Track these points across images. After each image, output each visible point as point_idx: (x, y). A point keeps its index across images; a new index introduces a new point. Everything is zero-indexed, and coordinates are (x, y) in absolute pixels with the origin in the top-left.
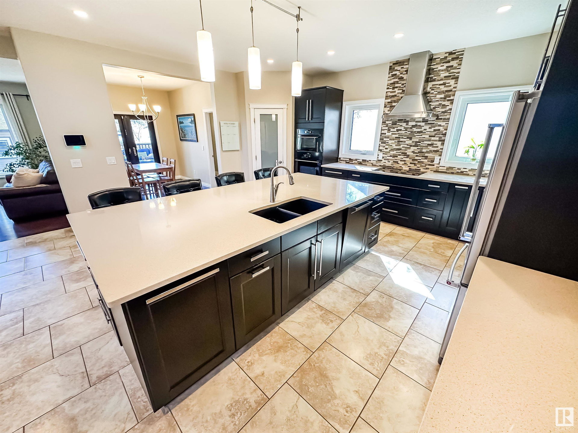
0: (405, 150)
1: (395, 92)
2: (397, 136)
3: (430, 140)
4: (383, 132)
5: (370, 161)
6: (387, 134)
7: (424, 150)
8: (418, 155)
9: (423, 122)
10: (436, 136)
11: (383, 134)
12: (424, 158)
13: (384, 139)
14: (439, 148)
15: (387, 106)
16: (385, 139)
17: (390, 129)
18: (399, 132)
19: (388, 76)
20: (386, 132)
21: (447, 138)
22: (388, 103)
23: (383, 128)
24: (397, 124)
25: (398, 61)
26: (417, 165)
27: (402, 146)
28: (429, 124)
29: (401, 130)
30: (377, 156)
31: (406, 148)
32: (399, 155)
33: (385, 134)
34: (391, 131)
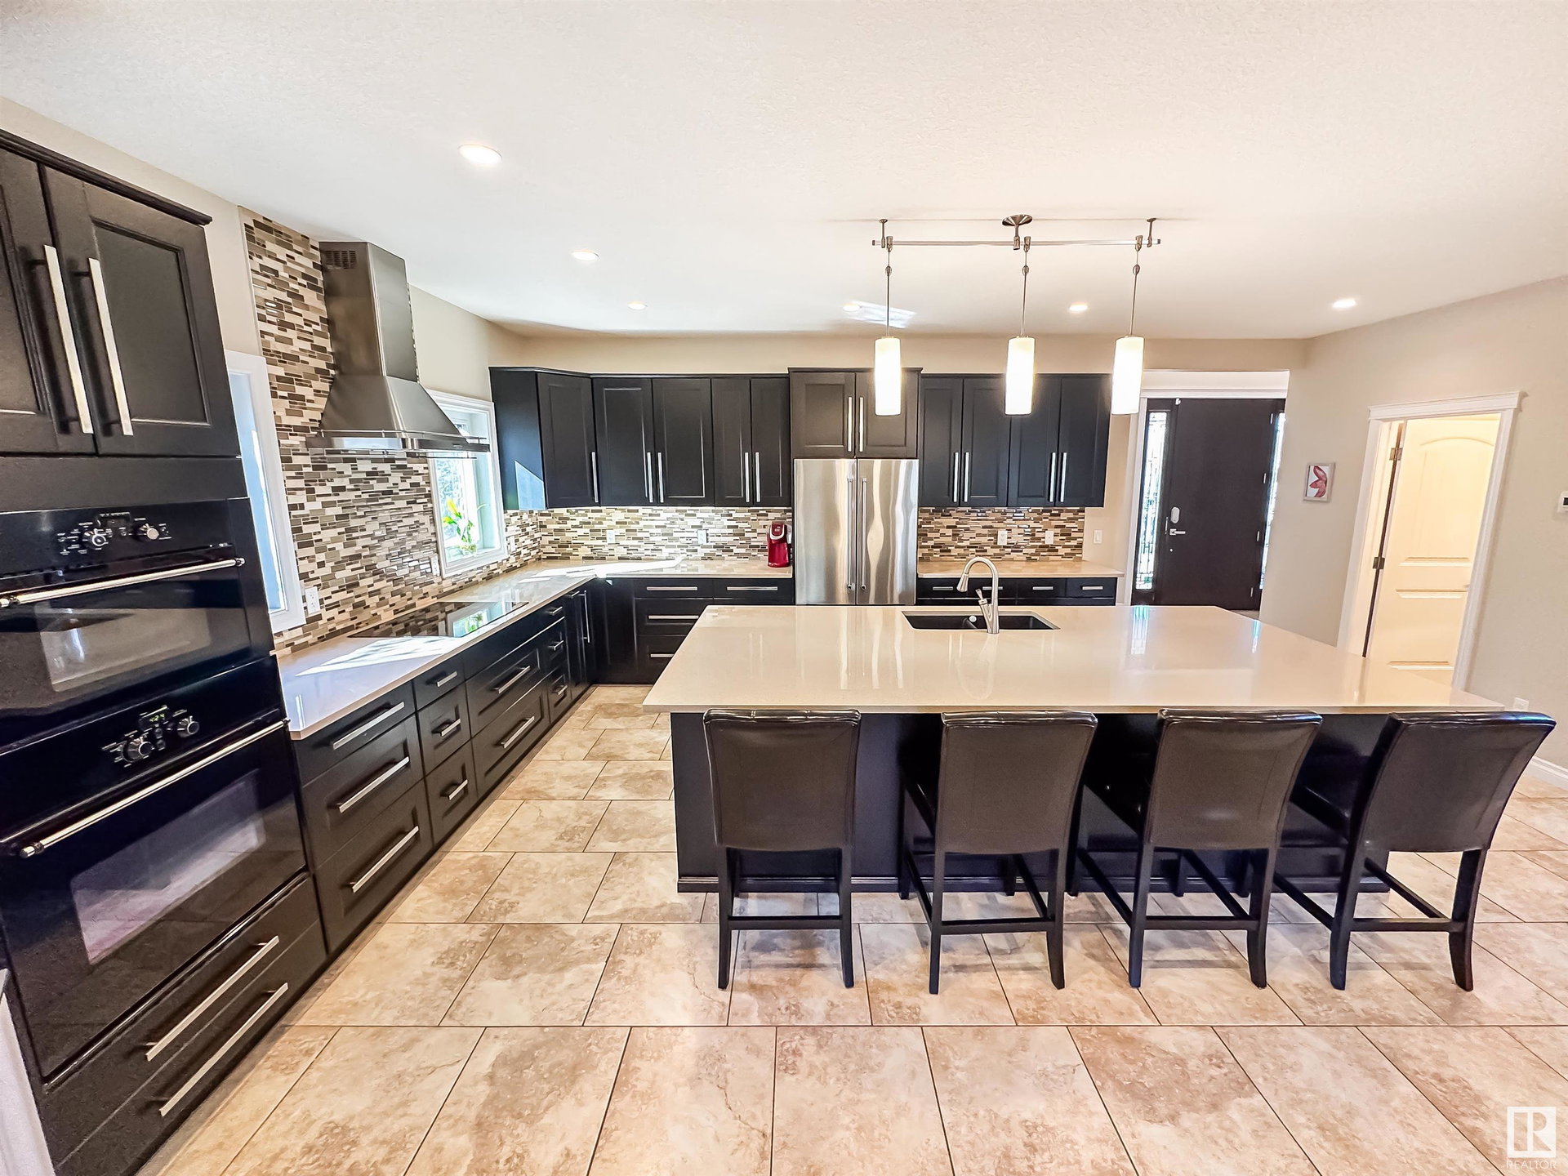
0: (370, 556)
1: (289, 342)
2: (338, 510)
3: (411, 515)
4: (293, 500)
5: (280, 634)
6: (310, 507)
10: (418, 501)
11: (296, 507)
13: (304, 527)
14: (430, 534)
16: (307, 529)
18: (343, 496)
20: (301, 498)
21: (436, 505)
22: (279, 378)
24: (329, 466)
26: (407, 594)
27: (360, 543)
29: (343, 489)
30: (301, 605)
31: (371, 547)
32: (363, 577)
33: (302, 507)
34: (318, 496)
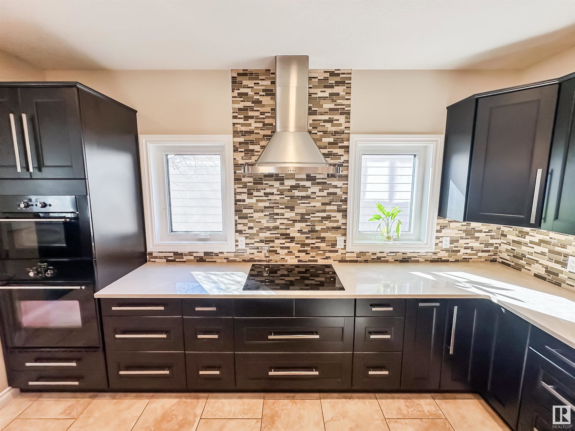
0: (286, 229)
1: (250, 125)
2: (267, 204)
3: (324, 211)
4: (238, 197)
5: (222, 253)
6: (248, 201)
7: (318, 228)
8: (310, 235)
9: (307, 180)
10: (332, 203)
11: (240, 201)
12: (320, 241)
13: (243, 210)
14: (340, 224)
15: (239, 150)
16: (245, 211)
17: (252, 191)
18: (270, 197)
19: (230, 94)
20: (244, 197)
21: (350, 207)
22: (240, 143)
23: (239, 190)
24: (264, 182)
25: (247, 70)
26: (311, 254)
27: (279, 222)
28: (318, 183)
29: (272, 194)
30: (234, 243)
31: (287, 225)
32: (278, 238)
33: (244, 201)
34: (254, 196)
